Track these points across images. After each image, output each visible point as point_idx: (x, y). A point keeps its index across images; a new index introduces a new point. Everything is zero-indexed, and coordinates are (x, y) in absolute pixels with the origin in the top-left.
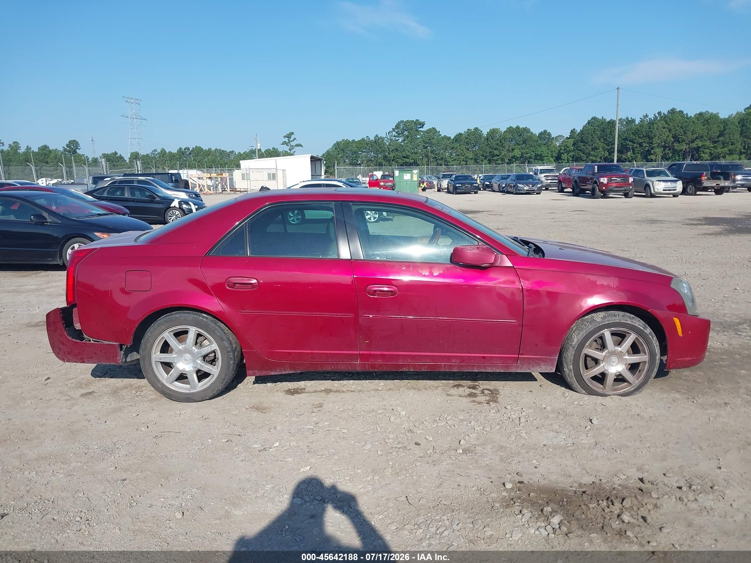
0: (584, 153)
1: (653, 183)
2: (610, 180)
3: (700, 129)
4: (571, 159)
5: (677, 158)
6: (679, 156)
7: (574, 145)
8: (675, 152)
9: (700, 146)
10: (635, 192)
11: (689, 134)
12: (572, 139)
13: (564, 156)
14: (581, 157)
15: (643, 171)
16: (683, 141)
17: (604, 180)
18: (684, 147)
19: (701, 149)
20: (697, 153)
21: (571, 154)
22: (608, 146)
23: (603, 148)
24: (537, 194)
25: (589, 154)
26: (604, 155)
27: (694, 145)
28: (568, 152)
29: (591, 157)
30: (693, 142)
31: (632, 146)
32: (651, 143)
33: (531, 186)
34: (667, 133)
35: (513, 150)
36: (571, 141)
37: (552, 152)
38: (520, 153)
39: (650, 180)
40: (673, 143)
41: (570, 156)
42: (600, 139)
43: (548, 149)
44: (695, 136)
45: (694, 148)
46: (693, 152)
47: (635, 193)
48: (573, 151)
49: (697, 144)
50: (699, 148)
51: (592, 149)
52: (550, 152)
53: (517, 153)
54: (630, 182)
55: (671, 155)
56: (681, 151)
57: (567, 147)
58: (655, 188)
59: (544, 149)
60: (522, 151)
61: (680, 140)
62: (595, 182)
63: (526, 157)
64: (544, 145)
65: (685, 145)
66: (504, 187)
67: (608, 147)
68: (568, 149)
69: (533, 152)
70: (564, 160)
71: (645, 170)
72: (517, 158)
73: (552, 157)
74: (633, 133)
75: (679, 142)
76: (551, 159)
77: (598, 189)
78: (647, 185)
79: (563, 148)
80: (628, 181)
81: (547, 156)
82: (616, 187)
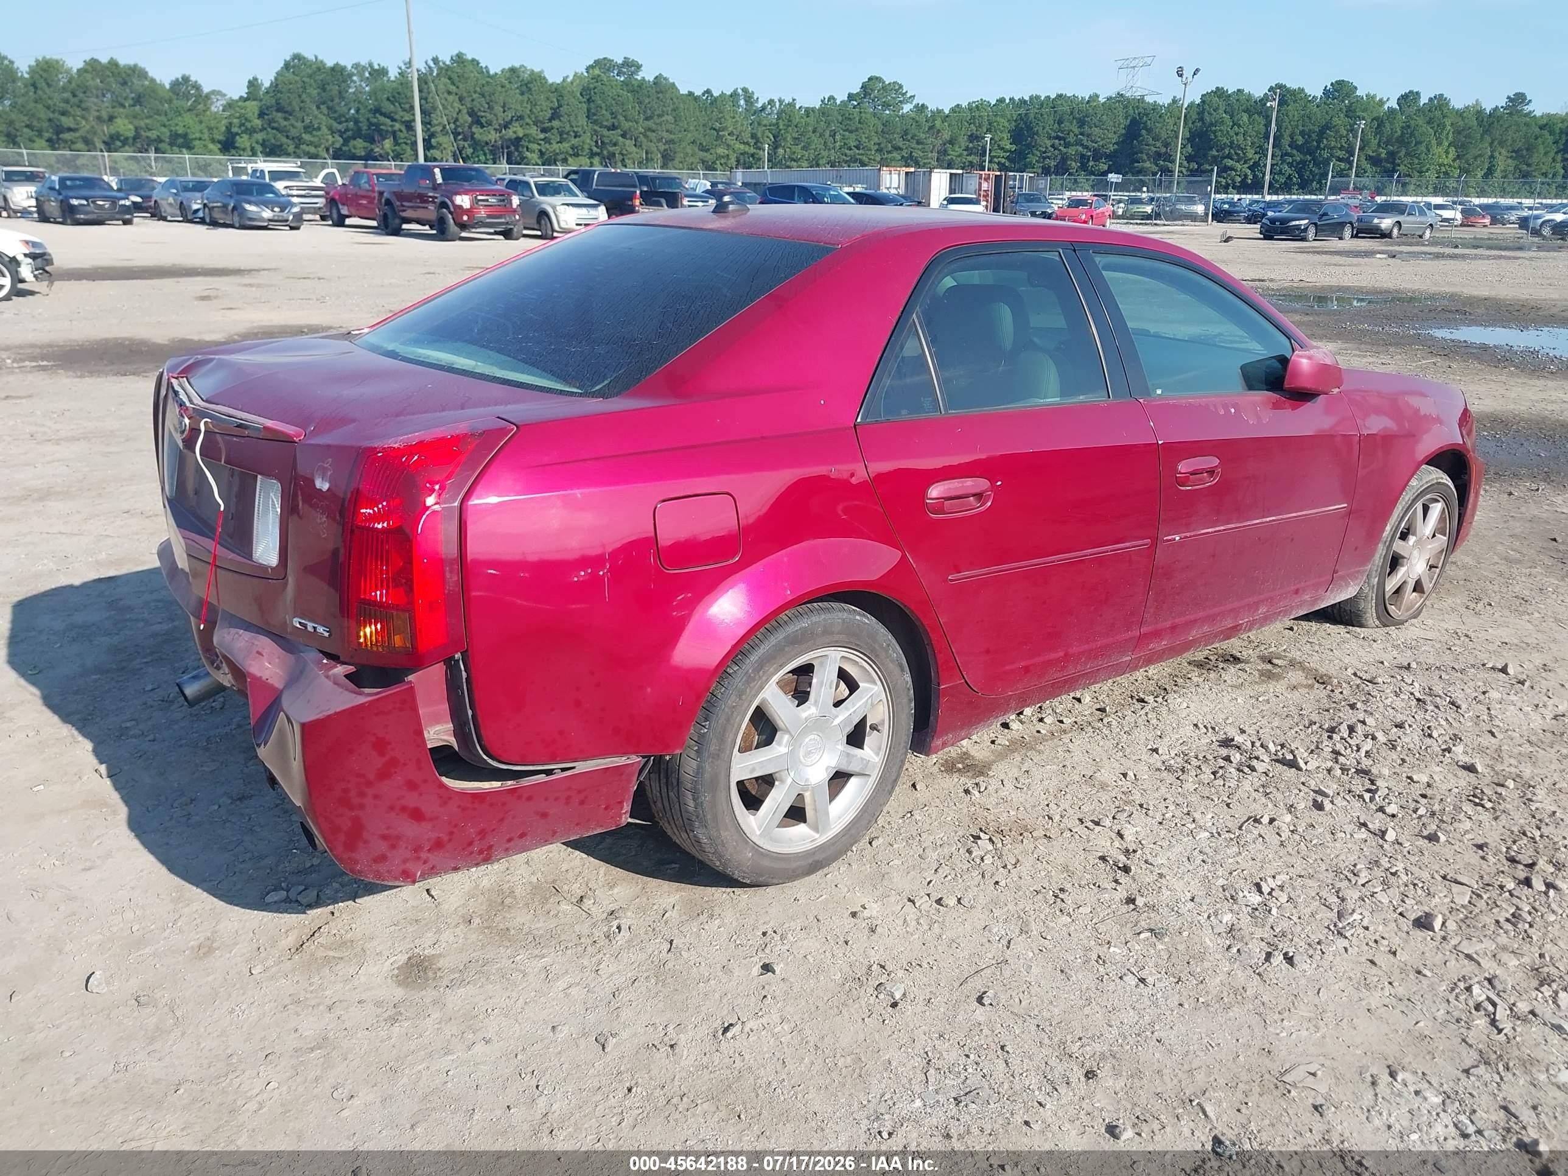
0: (287, 137)
1: (554, 208)
2: (475, 202)
3: (517, 103)
4: (259, 148)
5: (482, 158)
6: (485, 154)
7: (261, 115)
8: (476, 144)
9: (521, 135)
10: (526, 228)
11: (498, 109)
12: (254, 103)
13: (243, 141)
14: (281, 145)
15: (527, 184)
16: (490, 124)
17: (463, 201)
18: (492, 136)
19: (523, 143)
20: (517, 150)
21: (260, 136)
22: (340, 123)
23: (330, 128)
24: (292, 228)
25: (300, 139)
26: (333, 143)
27: (510, 133)
28: (251, 132)
29: (304, 147)
30: (506, 127)
31: (392, 126)
32: (429, 123)
33: (276, 209)
34: (457, 105)
35: (111, 118)
36: (253, 107)
37: (210, 129)
38: (131, 127)
39: (547, 202)
40: (470, 127)
41: (257, 142)
42: (318, 107)
43: (201, 122)
44: (509, 115)
45: (510, 140)
46: (508, 147)
47: (526, 232)
48: (261, 131)
49: (515, 132)
50: (518, 139)
51: (305, 128)
52: (206, 131)
53: (124, 126)
54: (515, 206)
55: (470, 151)
56: (487, 143)
57: (246, 119)
58: (561, 219)
59: (191, 121)
60: (137, 123)
61: (483, 120)
62: (444, 205)
63: (147, 137)
64: (189, 110)
65: (493, 132)
66: (197, 211)
67: (340, 127)
68: (248, 125)
69: (164, 126)
70: (244, 150)
71: (532, 181)
72: (127, 139)
73: (213, 141)
74: (388, 99)
75: (482, 126)
76: (211, 146)
77: (452, 221)
78: (543, 214)
79: (236, 121)
80: (511, 204)
81: (200, 139)
82: (489, 217)
